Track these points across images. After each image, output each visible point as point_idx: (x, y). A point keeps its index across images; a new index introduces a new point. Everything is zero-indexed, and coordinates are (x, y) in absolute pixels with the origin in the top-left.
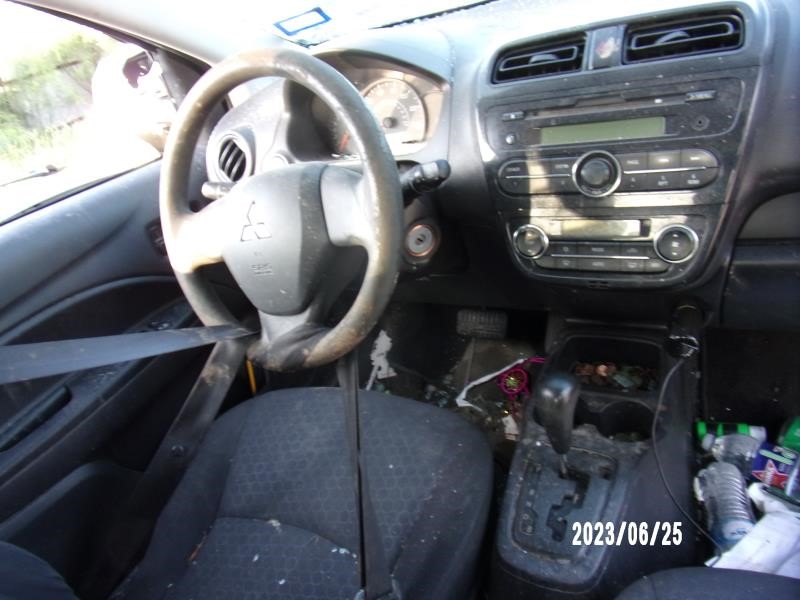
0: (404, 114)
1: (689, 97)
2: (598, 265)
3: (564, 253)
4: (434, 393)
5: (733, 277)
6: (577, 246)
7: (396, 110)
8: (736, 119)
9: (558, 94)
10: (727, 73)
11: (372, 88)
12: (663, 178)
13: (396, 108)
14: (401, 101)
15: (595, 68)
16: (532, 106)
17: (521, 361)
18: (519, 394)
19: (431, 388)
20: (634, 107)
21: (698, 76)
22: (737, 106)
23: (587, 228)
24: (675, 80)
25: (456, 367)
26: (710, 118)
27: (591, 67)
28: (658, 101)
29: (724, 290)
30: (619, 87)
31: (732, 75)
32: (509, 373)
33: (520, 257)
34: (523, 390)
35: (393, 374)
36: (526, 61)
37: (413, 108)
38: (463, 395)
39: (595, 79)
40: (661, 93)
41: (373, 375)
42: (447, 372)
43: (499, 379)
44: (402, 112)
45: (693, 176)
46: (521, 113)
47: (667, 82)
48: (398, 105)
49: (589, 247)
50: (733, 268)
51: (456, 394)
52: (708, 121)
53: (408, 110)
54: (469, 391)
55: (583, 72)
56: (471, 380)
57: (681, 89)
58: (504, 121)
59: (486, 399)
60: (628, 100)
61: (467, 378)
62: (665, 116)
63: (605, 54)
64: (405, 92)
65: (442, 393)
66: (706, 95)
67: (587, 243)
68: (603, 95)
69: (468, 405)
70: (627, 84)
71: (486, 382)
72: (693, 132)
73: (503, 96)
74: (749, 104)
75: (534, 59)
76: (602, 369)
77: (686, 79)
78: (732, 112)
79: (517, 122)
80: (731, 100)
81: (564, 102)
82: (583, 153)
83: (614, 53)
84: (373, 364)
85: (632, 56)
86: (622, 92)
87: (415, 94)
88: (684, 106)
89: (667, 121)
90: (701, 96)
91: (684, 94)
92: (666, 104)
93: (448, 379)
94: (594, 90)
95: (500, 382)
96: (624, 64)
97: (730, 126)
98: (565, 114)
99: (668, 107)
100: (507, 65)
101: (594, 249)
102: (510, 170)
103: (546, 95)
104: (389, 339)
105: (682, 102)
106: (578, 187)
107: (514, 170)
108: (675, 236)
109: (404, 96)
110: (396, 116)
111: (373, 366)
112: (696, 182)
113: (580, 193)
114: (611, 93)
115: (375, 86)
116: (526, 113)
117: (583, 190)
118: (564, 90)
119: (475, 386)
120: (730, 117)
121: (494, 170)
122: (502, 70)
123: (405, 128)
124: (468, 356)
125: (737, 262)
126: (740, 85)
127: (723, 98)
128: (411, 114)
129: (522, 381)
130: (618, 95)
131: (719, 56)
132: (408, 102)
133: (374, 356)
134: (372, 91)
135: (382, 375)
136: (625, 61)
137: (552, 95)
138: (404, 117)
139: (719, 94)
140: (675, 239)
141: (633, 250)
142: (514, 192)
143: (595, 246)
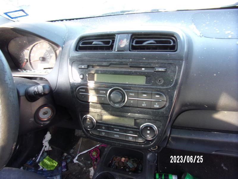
0: (48, 56)
1: (156, 69)
2: (116, 136)
3: (103, 129)
4: (66, 156)
5: (170, 141)
6: (108, 127)
7: (45, 54)
8: (174, 82)
9: (102, 60)
10: (171, 61)
11: (36, 44)
12: (144, 103)
13: (45, 53)
14: (47, 51)
15: (118, 51)
16: (91, 64)
17: (98, 145)
18: (96, 159)
19: (65, 154)
20: (133, 70)
21: (159, 61)
22: (175, 76)
23: (112, 120)
24: (150, 61)
25: (75, 146)
26: (164, 80)
27: (116, 50)
28: (143, 69)
29: (167, 144)
30: (127, 61)
31: (172, 63)
32: (93, 150)
33: (84, 128)
34: (98, 157)
35: (50, 149)
36: (91, 43)
37: (52, 55)
38: (76, 158)
39: (118, 56)
40: (144, 66)
41: (43, 149)
42: (72, 148)
43: (90, 152)
44: (47, 55)
45: (157, 104)
46: (87, 66)
47: (147, 62)
48: (46, 52)
49: (113, 128)
50: (170, 138)
51: (74, 158)
52: (163, 81)
53: (50, 55)
54: (79, 156)
55: (113, 52)
56: (80, 152)
57: (152, 65)
58: (79, 68)
59: (85, 160)
60: (131, 67)
61: (79, 151)
62: (146, 76)
63: (122, 46)
64: (49, 48)
65: (69, 156)
66: (162, 70)
67: (112, 126)
68: (121, 64)
69: (78, 162)
70: (131, 60)
71: (85, 153)
72: (157, 85)
73: (80, 57)
74: (179, 76)
75: (94, 43)
76: (123, 159)
77: (154, 61)
78: (173, 78)
79: (85, 70)
80: (172, 73)
81: (105, 64)
82: (112, 87)
83: (126, 45)
84: (43, 145)
85: (134, 48)
86: (129, 63)
87: (52, 49)
88: (153, 72)
89: (146, 79)
90: (160, 70)
91: (154, 68)
92: (146, 71)
93: (72, 151)
94: (117, 60)
95: (90, 153)
96: (130, 51)
97: (172, 84)
98: (105, 69)
99: (147, 72)
100: (83, 44)
101: (115, 129)
102: (81, 90)
103: (97, 60)
104: (51, 135)
105: (153, 71)
106: (109, 102)
107: (83, 90)
108: (149, 128)
109: (49, 49)
110: (44, 57)
111: (43, 146)
112: (158, 106)
113: (109, 104)
114: (124, 63)
115: (38, 43)
116: (88, 66)
117: (111, 103)
118: (105, 58)
119: (81, 155)
120: (172, 80)
121: (74, 89)
122: (80, 45)
123: (48, 62)
124: (80, 142)
125: (172, 135)
126: (176, 67)
127: (169, 72)
128: (51, 57)
129: (98, 153)
130: (127, 64)
131: (168, 53)
132: (49, 52)
133: (44, 142)
134: (36, 46)
135: (46, 149)
136: (131, 50)
137: (100, 60)
138: (48, 58)
139: (168, 70)
140: (149, 130)
141: (131, 132)
142: (83, 100)
143: (116, 128)
